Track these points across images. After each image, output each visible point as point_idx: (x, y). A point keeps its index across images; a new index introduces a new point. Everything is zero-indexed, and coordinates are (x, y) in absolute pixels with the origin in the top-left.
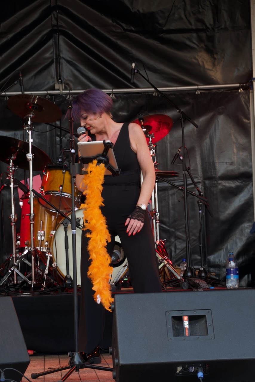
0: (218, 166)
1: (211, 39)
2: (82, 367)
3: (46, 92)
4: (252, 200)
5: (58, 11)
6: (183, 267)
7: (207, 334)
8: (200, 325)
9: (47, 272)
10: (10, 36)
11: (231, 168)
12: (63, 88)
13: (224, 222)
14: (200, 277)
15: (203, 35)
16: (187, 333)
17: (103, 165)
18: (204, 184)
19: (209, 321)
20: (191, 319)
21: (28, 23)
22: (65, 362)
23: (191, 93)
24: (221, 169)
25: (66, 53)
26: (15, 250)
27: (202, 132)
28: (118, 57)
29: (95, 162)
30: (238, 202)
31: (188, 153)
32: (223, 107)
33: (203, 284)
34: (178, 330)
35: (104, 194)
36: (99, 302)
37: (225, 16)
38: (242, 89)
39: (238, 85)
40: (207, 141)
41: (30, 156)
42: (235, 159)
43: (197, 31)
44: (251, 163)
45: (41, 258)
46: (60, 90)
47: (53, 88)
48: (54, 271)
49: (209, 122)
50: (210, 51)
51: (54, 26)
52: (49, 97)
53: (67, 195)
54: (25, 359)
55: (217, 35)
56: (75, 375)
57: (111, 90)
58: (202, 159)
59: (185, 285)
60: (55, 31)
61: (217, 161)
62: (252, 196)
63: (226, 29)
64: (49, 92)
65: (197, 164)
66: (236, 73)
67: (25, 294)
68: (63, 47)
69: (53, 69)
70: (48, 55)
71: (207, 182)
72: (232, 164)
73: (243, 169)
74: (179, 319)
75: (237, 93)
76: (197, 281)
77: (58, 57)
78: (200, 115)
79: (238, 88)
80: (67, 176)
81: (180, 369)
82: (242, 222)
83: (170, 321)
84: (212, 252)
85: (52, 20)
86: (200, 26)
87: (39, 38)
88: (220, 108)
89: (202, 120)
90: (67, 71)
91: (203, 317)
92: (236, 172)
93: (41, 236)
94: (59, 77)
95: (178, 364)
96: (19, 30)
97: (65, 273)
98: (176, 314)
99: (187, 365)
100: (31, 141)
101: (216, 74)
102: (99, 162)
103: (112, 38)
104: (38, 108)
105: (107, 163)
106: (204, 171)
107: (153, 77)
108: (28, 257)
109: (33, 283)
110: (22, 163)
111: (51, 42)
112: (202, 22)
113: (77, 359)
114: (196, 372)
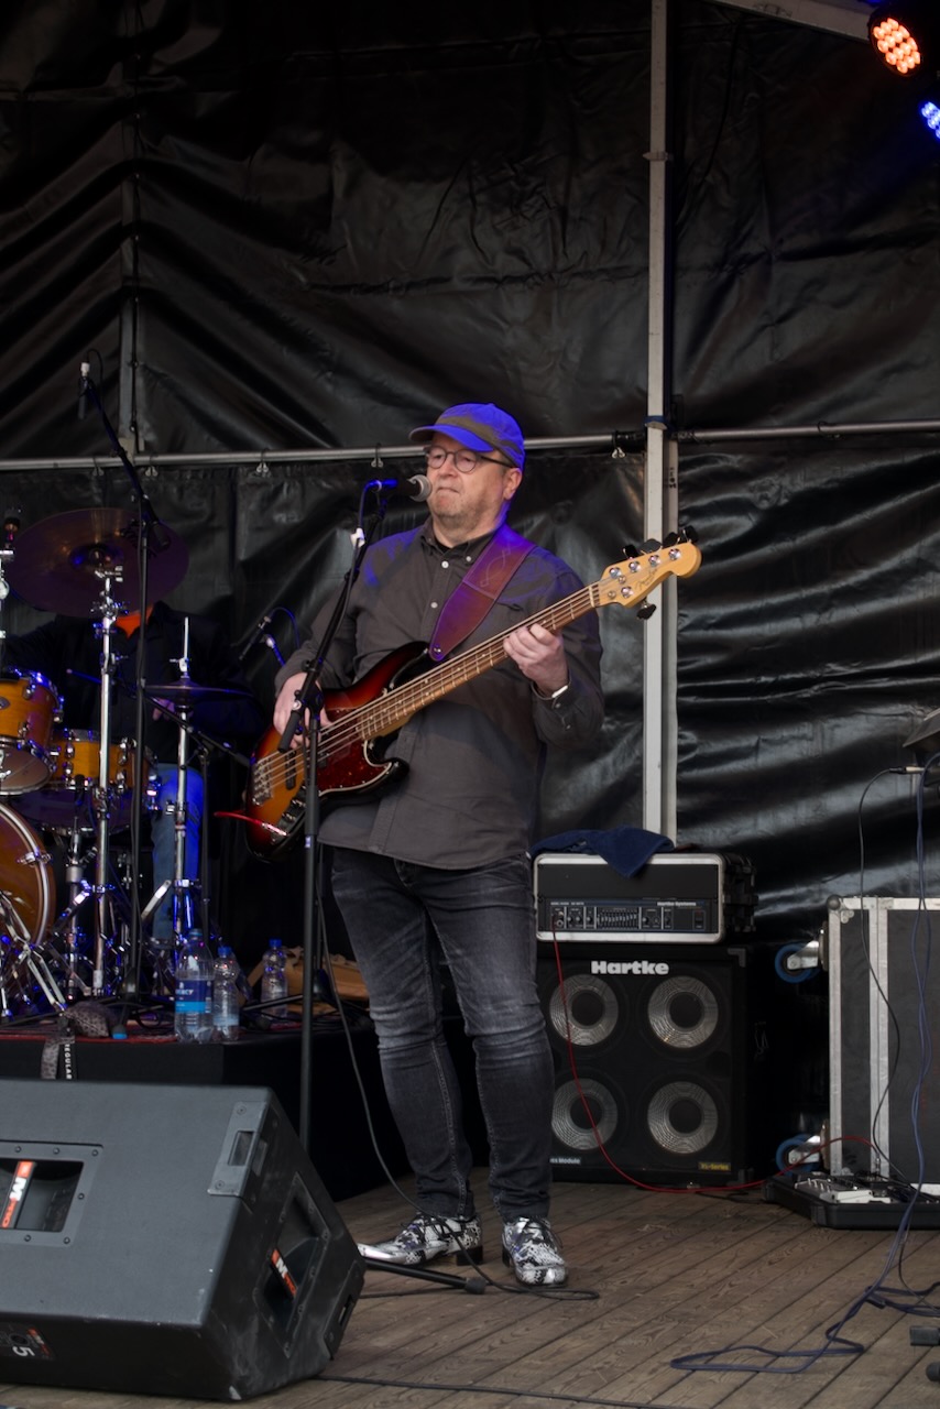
3: (91, 460)
4: (638, 775)
5: (137, 238)
12: (142, 447)
28: (290, 361)
32: (569, 502)
38: (621, 451)
39: (609, 438)
44: (639, 667)
51: (126, 278)
52: (102, 472)
57: (259, 455)
62: (638, 762)
64: (101, 460)
66: (611, 405)
75: (607, 462)
79: (608, 448)
85: (121, 262)
86: (518, 267)
88: (561, 504)
111: (113, 326)
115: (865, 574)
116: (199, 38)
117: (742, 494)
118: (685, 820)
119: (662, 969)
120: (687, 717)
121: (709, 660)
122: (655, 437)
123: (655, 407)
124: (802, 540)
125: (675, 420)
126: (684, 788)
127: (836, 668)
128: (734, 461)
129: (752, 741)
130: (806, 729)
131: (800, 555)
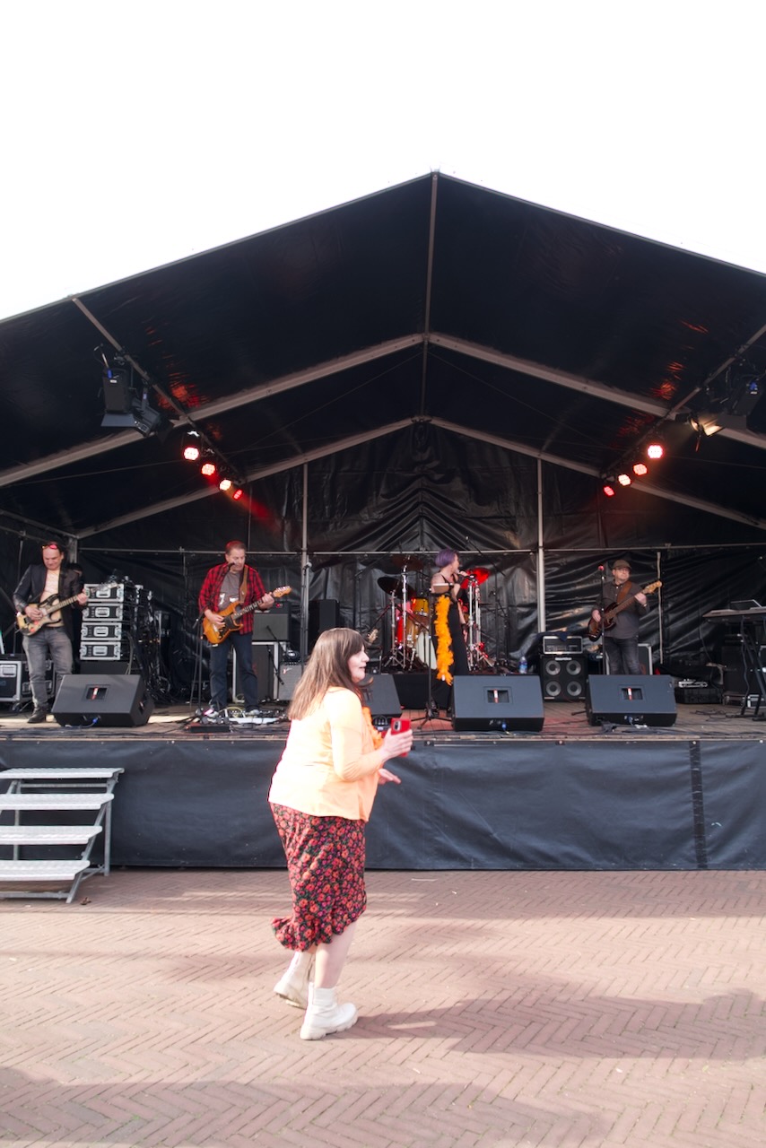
0: (516, 599)
1: (514, 523)
2: (433, 718)
3: (414, 552)
4: (537, 620)
5: (422, 505)
6: (495, 659)
7: (508, 701)
8: (504, 696)
9: (412, 659)
10: (394, 519)
11: (524, 600)
13: (521, 631)
14: (504, 666)
15: (509, 520)
16: (496, 701)
17: (448, 598)
18: (508, 610)
19: (510, 694)
20: (499, 692)
21: (405, 511)
22: (423, 714)
23: (501, 555)
24: (518, 601)
25: (427, 529)
26: (394, 646)
27: (507, 578)
28: (458, 532)
29: (443, 596)
30: (528, 620)
31: (498, 590)
32: (521, 563)
33: (507, 670)
34: (491, 699)
35: (448, 617)
36: (443, 679)
37: (523, 508)
38: (532, 553)
39: (530, 550)
40: (510, 584)
41: (404, 590)
42: (527, 595)
43: (505, 517)
45: (409, 651)
46: (423, 551)
47: (419, 550)
48: (417, 659)
49: (512, 572)
50: (514, 530)
52: (417, 555)
53: (425, 614)
54: (399, 712)
55: (518, 521)
56: (428, 722)
58: (507, 594)
59: (495, 671)
60: (421, 516)
61: (516, 595)
62: (537, 617)
63: (523, 517)
64: (416, 552)
65: (503, 597)
66: (528, 543)
67: (400, 673)
68: (425, 526)
69: (418, 538)
70: (416, 530)
71: (510, 608)
72: (525, 597)
73: (532, 601)
74: (492, 692)
75: (529, 555)
76: (503, 668)
77: (422, 531)
78: (506, 568)
79: (530, 552)
80: (426, 603)
81: (492, 722)
82: (531, 633)
83: (486, 693)
84: (513, 651)
85: (419, 509)
86: (508, 515)
87: (411, 520)
88: (519, 564)
89: (507, 571)
90: (427, 539)
91: (506, 691)
92: (528, 602)
93: (409, 638)
94: (422, 543)
95: (491, 719)
96: (399, 515)
97: (423, 661)
98: (490, 689)
99: (496, 720)
100: (405, 581)
101: (516, 543)
102: (446, 596)
103: (455, 521)
104: (409, 562)
105: (450, 597)
106: (508, 601)
107: (478, 545)
108: (402, 650)
109: (404, 666)
110: (399, 595)
111: (418, 523)
112: (508, 512)
113: (430, 714)
114: (501, 725)
115: (582, 579)
116: (435, 463)
117: (557, 562)
118: (547, 629)
119: (570, 659)
120: (547, 608)
121: (552, 596)
122: (541, 551)
123: (541, 544)
124: (571, 572)
125: (545, 547)
126: (547, 623)
127: (577, 598)
128: (557, 555)
129: (560, 613)
130: (571, 611)
131: (570, 575)
